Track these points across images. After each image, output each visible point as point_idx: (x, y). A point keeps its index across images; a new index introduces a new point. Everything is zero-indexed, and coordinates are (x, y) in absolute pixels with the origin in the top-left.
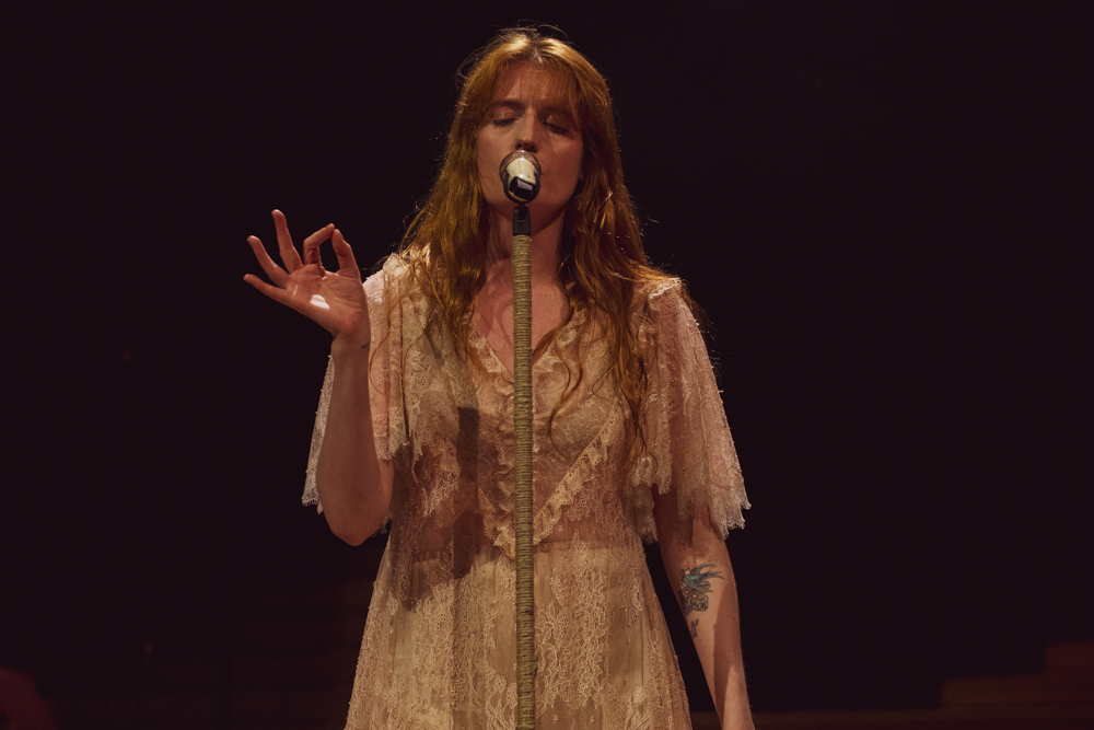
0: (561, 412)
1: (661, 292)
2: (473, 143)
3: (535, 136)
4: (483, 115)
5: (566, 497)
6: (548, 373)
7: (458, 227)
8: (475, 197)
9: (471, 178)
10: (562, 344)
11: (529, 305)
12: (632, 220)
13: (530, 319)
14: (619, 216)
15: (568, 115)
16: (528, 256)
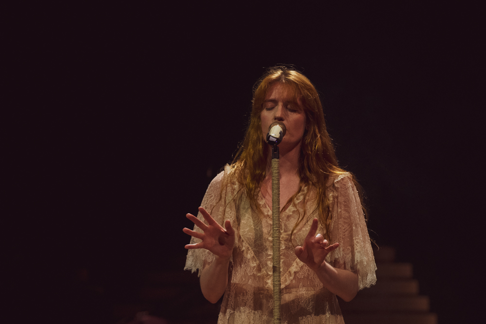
0: (295, 231)
1: (339, 179)
2: (259, 118)
3: (282, 114)
4: (262, 106)
5: (297, 268)
6: (291, 215)
7: (254, 153)
8: (261, 141)
9: (259, 132)
10: (297, 202)
11: (279, 188)
12: (330, 145)
13: (279, 194)
14: (323, 144)
15: (296, 104)
16: (278, 168)
